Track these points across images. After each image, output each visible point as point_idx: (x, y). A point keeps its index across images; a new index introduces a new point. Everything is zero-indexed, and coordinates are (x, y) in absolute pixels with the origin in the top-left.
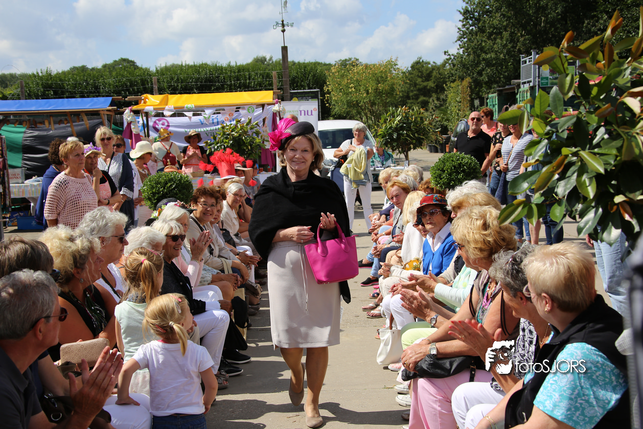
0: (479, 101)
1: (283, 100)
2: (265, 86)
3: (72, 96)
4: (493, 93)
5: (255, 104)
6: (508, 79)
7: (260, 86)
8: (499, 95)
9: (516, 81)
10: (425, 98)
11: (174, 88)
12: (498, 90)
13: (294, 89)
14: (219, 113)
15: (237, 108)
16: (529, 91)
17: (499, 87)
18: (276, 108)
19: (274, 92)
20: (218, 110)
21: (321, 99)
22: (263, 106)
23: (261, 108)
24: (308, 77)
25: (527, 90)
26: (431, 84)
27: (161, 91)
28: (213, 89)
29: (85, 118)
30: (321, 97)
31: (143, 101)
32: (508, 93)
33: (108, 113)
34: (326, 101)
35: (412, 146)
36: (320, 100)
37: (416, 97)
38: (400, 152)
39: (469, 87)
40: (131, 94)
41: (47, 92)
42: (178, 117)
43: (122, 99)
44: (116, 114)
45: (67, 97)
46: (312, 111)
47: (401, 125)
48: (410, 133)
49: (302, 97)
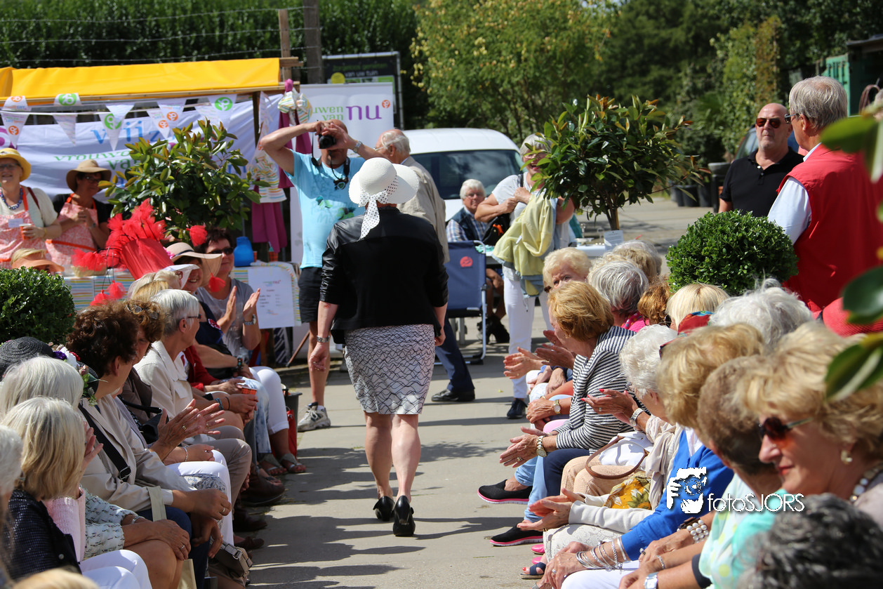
1: (305, 80)
2: (262, 45)
4: (836, 55)
5: (233, 92)
7: (249, 45)
8: (852, 60)
10: (664, 72)
11: (29, 50)
12: (851, 47)
13: (333, 52)
14: (145, 115)
15: (189, 102)
17: (854, 38)
18: (288, 100)
19: (281, 62)
20: (142, 106)
21: (402, 75)
22: (255, 96)
23: (251, 102)
24: (370, 22)
30: (402, 68)
34: (416, 79)
35: (626, 194)
36: (399, 79)
37: (643, 69)
38: (597, 211)
39: (777, 40)
42: (41, 124)
46: (377, 108)
47: (596, 140)
48: (620, 161)
49: (356, 71)
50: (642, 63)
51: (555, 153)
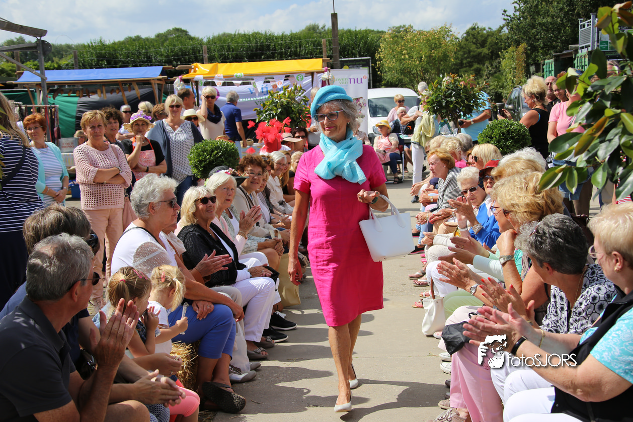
0: (536, 67)
1: (332, 68)
2: (316, 54)
3: (125, 65)
4: (549, 59)
5: (304, 72)
6: (566, 44)
7: (311, 54)
8: (555, 61)
9: (574, 46)
10: (478, 66)
11: (225, 57)
12: (555, 56)
13: (344, 58)
14: (269, 82)
15: (286, 77)
16: (587, 56)
17: (556, 52)
18: (325, 76)
19: (323, 60)
20: (268, 78)
21: (372, 66)
22: (312, 74)
23: (311, 77)
24: (359, 45)
25: (585, 55)
26: (485, 51)
27: (211, 60)
28: (263, 57)
29: (136, 87)
30: (372, 64)
31: (193, 70)
32: (565, 59)
33: (159, 82)
34: (377, 68)
35: (462, 113)
36: (371, 68)
37: (470, 65)
38: (450, 120)
39: (525, 53)
40: (182, 63)
41: (100, 62)
42: (228, 86)
43: (172, 68)
44: (166, 83)
45: (121, 67)
46: (361, 79)
47: (450, 91)
48: (460, 100)
49: (353, 65)
50: (469, 62)
51: (433, 96)
